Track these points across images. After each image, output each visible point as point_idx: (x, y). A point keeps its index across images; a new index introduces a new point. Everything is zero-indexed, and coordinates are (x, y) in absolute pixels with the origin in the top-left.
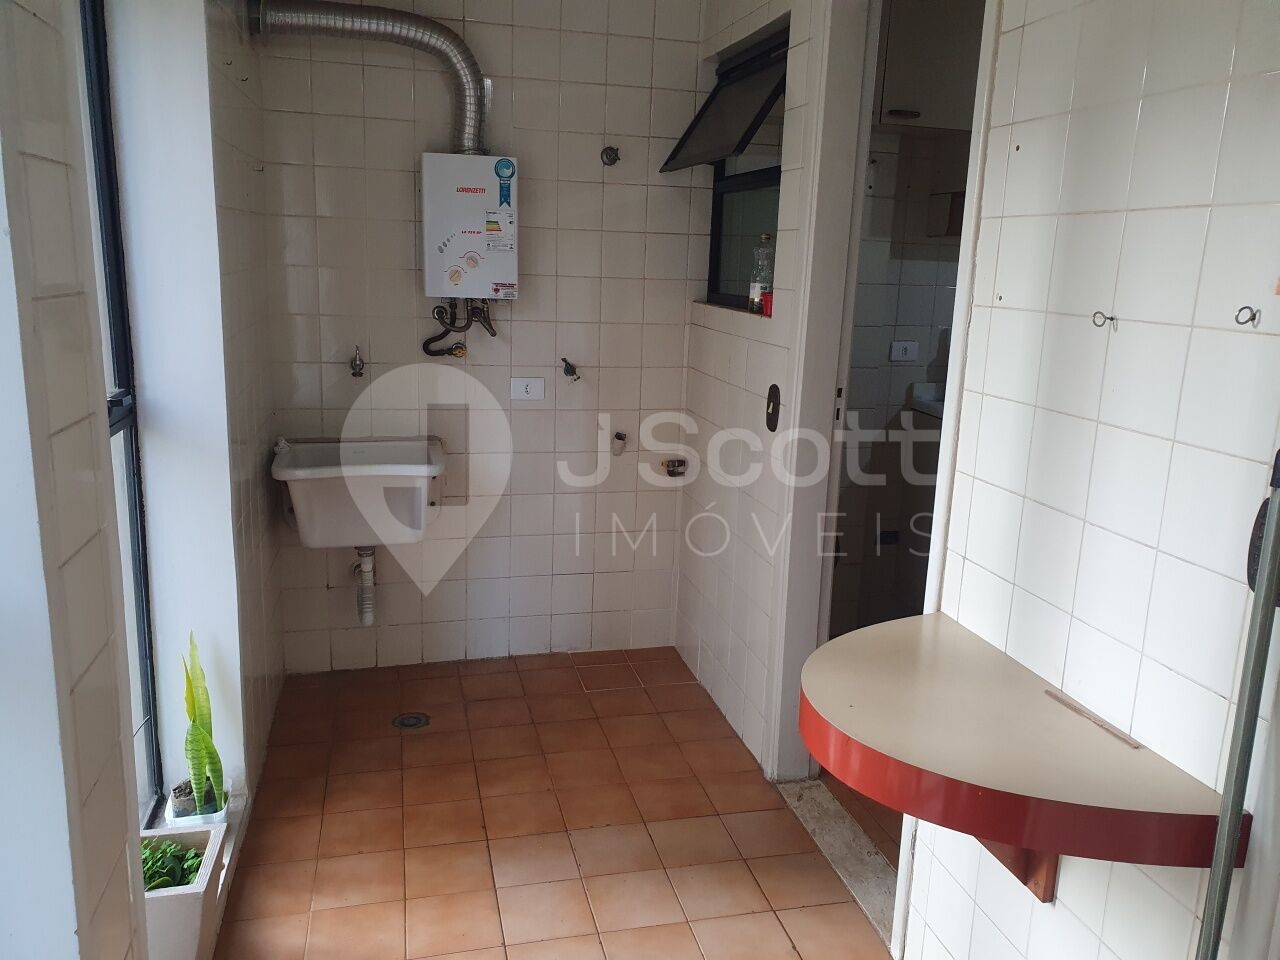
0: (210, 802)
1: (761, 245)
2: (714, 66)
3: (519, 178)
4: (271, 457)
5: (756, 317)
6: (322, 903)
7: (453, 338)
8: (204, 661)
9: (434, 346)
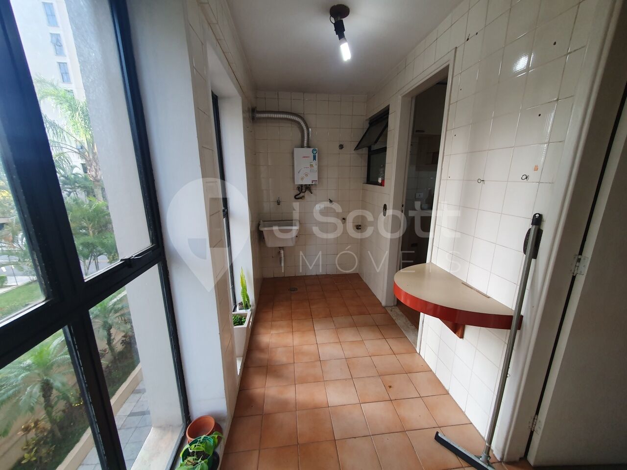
0: (247, 307)
1: (381, 168)
2: (368, 122)
3: (318, 154)
4: (259, 225)
5: (380, 187)
6: (274, 332)
7: (302, 195)
8: (245, 274)
9: (297, 197)
